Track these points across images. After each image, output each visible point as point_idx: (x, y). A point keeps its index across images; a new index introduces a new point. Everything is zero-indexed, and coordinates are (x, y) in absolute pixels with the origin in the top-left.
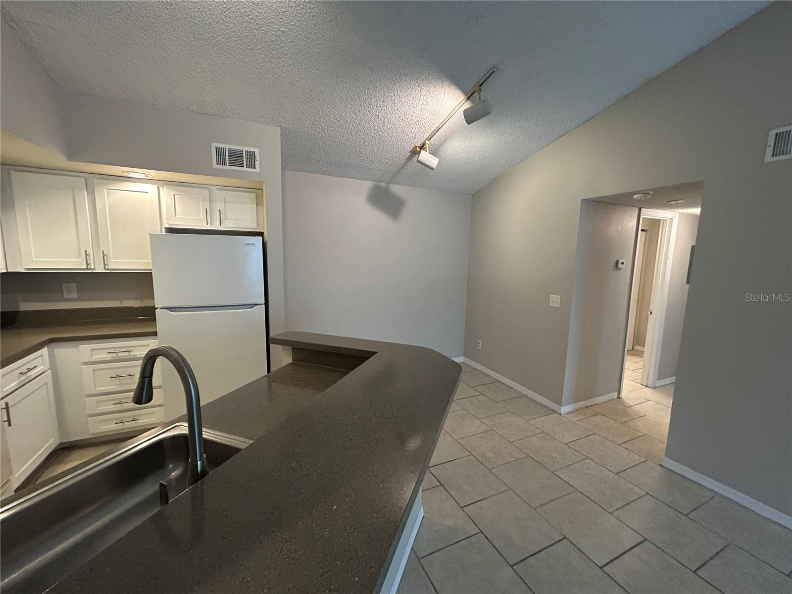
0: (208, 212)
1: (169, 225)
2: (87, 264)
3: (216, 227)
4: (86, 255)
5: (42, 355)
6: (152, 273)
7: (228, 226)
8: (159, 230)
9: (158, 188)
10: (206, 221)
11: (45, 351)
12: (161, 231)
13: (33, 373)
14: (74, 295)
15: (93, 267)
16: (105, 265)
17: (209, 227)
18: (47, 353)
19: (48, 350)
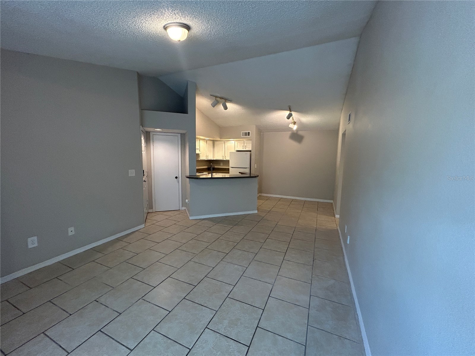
3: (245, 150)
6: (229, 160)
8: (234, 151)
10: (243, 148)
14: (222, 165)
16: (225, 158)
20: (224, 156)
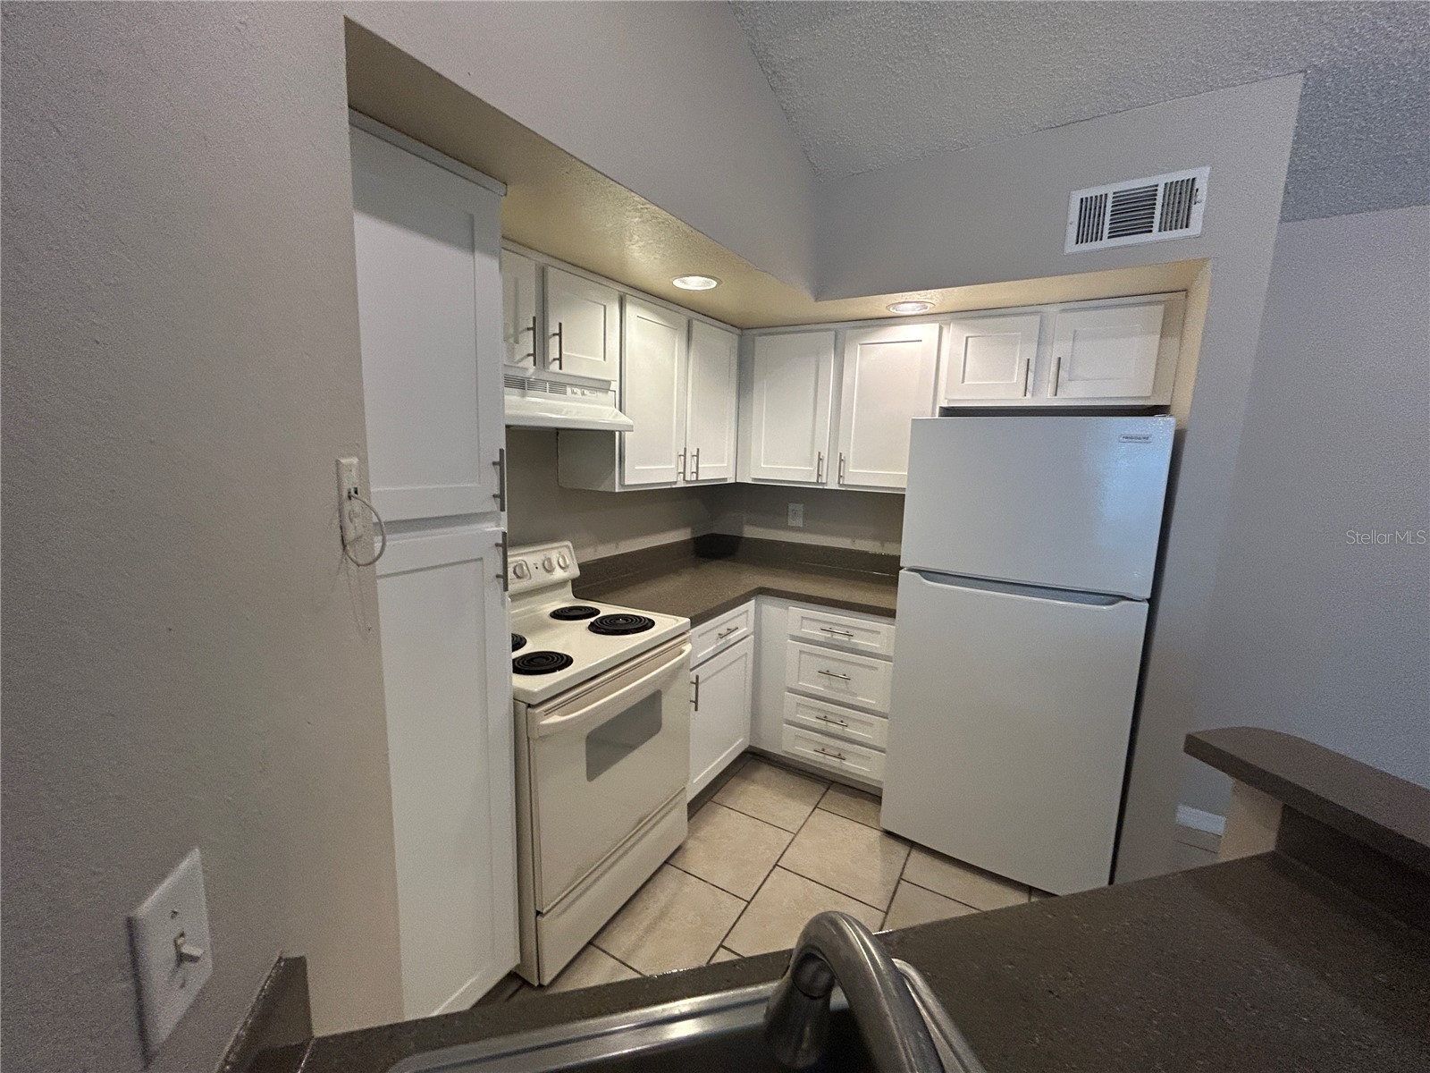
0: (1032, 367)
1: (950, 401)
2: (819, 475)
3: (1046, 399)
4: (820, 459)
5: (747, 611)
6: (904, 495)
7: (1073, 395)
8: (929, 412)
9: (941, 329)
10: (1023, 388)
11: (750, 605)
12: (933, 413)
13: (733, 637)
14: (799, 522)
15: (824, 481)
16: (840, 477)
17: (1029, 401)
18: (753, 607)
19: (756, 603)
20: (825, 455)
